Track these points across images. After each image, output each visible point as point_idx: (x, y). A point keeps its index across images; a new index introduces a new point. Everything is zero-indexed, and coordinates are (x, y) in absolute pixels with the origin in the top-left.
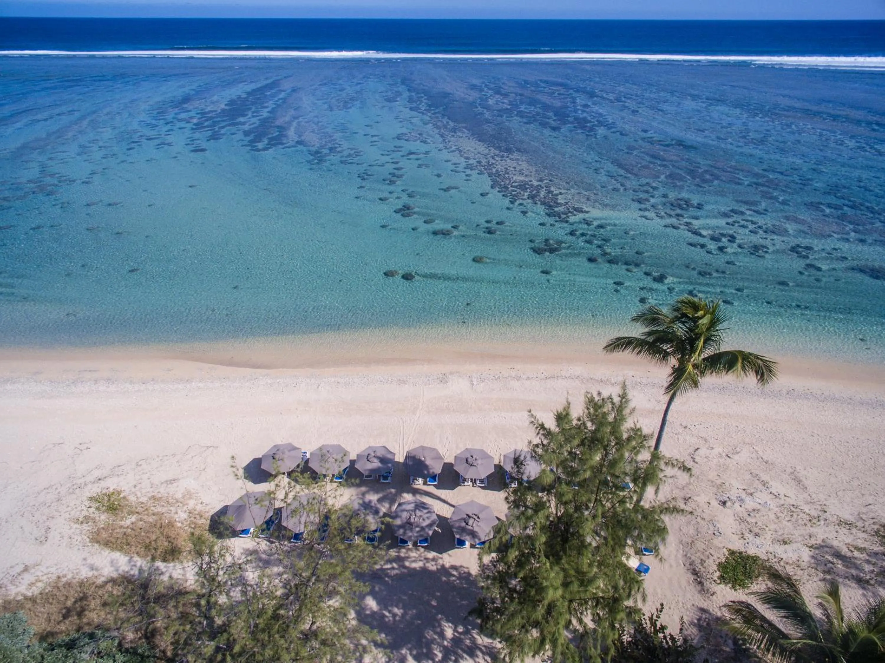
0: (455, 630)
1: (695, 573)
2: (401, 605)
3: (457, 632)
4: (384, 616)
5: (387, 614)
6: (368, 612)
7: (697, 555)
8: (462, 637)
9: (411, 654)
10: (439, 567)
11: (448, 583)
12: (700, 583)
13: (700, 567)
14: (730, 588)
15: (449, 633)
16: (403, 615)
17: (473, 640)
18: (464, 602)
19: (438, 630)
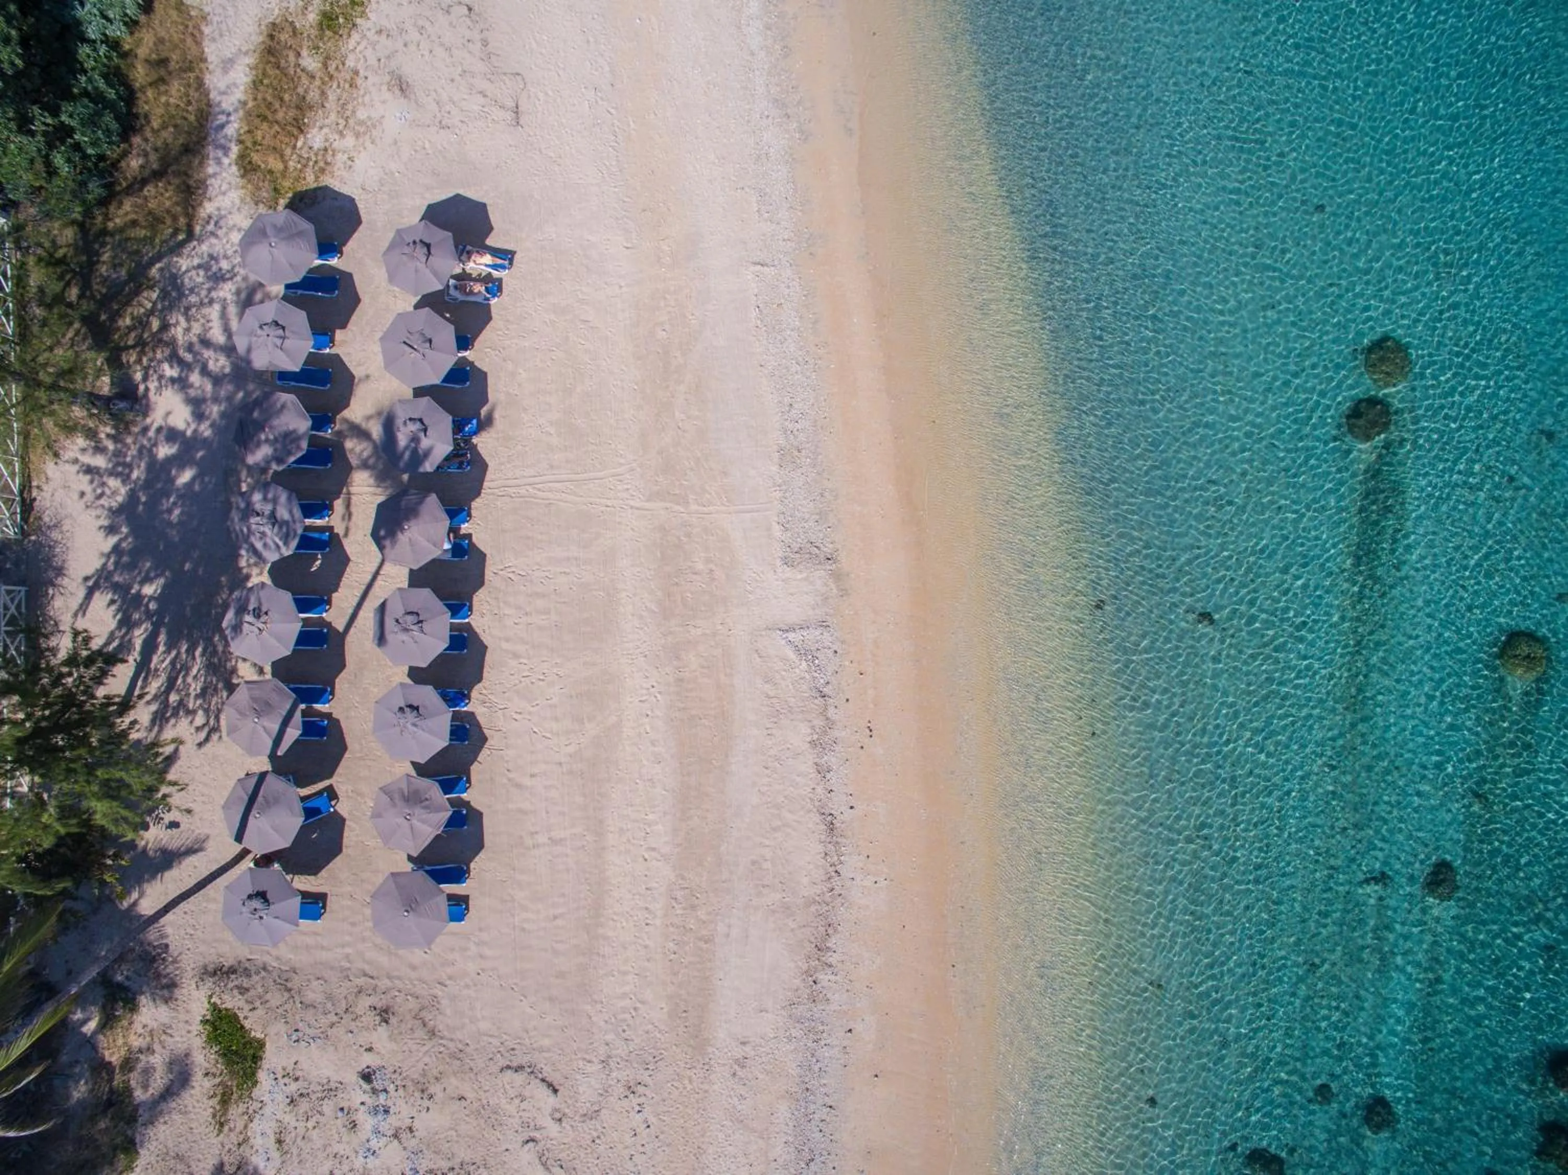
0: (151, 598)
1: (232, 971)
2: (185, 518)
3: (149, 601)
4: (168, 497)
5: (172, 500)
6: (173, 472)
7: (259, 986)
8: (143, 609)
9: (121, 540)
10: (245, 571)
11: (219, 587)
12: (214, 973)
13: (236, 983)
14: (204, 1016)
15: (149, 590)
16: (170, 524)
17: (137, 624)
18: (188, 609)
19: (152, 575)
